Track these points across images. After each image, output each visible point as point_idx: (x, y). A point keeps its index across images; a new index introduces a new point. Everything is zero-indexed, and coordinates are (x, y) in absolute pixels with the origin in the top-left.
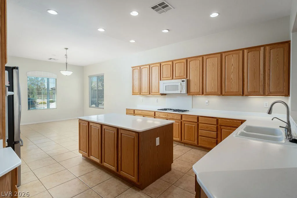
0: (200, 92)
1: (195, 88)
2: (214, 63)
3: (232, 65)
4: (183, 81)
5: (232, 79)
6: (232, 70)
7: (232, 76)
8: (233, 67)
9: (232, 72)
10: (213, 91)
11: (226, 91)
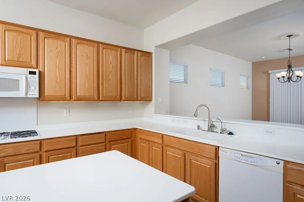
0: (65, 95)
1: (57, 89)
2: (88, 54)
3: (111, 62)
4: (31, 73)
5: (110, 80)
6: (111, 69)
7: (110, 76)
8: (111, 65)
9: (111, 72)
10: (87, 94)
11: (104, 96)
